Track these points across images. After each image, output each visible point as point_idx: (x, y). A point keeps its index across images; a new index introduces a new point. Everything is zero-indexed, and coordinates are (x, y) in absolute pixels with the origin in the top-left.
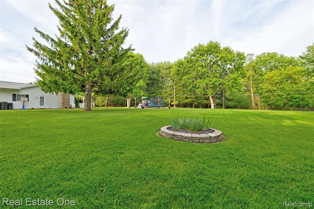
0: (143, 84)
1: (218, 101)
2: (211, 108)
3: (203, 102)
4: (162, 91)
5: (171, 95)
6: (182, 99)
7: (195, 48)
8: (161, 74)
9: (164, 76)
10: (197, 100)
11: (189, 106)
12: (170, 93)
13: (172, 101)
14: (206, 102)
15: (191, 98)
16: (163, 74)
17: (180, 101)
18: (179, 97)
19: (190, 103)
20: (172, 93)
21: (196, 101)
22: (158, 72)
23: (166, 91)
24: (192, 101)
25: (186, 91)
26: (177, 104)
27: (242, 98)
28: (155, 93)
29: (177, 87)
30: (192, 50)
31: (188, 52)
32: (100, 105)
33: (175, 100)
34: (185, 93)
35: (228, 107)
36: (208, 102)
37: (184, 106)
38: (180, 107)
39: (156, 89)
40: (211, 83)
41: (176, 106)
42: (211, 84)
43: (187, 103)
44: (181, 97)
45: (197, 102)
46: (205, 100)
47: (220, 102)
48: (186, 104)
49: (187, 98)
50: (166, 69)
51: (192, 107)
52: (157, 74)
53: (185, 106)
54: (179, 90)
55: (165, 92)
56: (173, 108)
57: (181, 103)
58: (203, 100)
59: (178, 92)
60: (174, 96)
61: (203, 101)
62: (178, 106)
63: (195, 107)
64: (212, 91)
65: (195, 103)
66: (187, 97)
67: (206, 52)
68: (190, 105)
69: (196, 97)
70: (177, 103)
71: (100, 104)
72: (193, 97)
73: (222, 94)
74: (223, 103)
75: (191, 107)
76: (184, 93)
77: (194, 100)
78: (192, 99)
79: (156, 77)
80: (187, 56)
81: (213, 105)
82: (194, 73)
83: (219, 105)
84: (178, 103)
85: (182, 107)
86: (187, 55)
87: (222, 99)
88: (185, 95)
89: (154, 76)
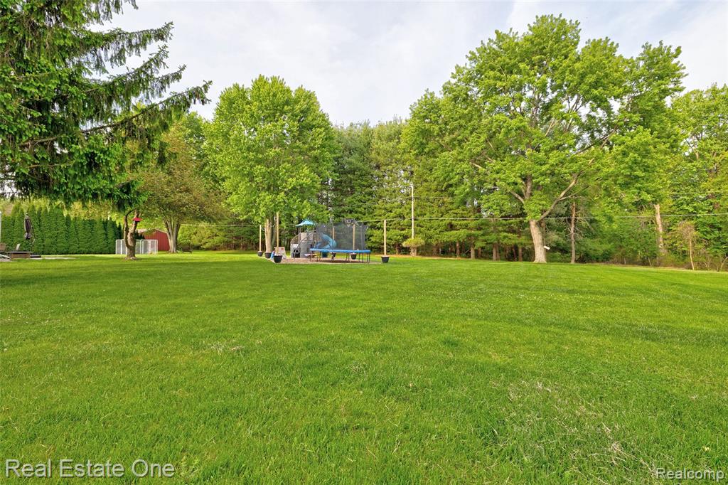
0: (309, 181)
1: (554, 237)
2: (536, 261)
3: (505, 241)
4: (377, 205)
5: (404, 218)
6: (438, 231)
7: (483, 50)
8: (373, 155)
9: (381, 159)
10: (483, 235)
11: (458, 251)
12: (399, 211)
13: (406, 238)
14: (513, 239)
15: (466, 226)
16: (379, 154)
17: (431, 238)
18: (429, 225)
19: (461, 244)
20: (405, 213)
21: (480, 238)
22: (365, 150)
23: (388, 206)
24: (469, 236)
25: (451, 206)
26: (422, 246)
27: (626, 228)
28: (356, 213)
29: (421, 192)
30: (473, 58)
31: (457, 67)
32: (207, 245)
33: (416, 233)
34: (447, 212)
35: (585, 258)
36: (523, 239)
37: (443, 252)
38: (431, 254)
39: (360, 201)
40: (544, 168)
41: (418, 251)
42: (542, 174)
43: (453, 244)
44: (435, 223)
45: (485, 241)
46: (510, 235)
47: (561, 241)
48: (448, 246)
49: (451, 227)
50: (390, 139)
51: (468, 255)
52: (362, 154)
53: (446, 250)
54: (428, 204)
55: (385, 209)
56: (407, 256)
57: (434, 243)
58: (505, 234)
59: (423, 207)
60: (413, 221)
61: (505, 237)
62: (424, 250)
63: (477, 256)
64: (544, 202)
65: (479, 244)
66: (453, 222)
67: (526, 56)
68: (463, 249)
69: (482, 224)
70: (421, 241)
71: (205, 243)
72: (472, 224)
73: (568, 214)
74: (573, 245)
75: (464, 255)
76: (441, 213)
77: (473, 235)
78: (470, 232)
79: (360, 164)
80: (454, 81)
81: (543, 252)
82: (479, 137)
83: (558, 252)
84: (423, 242)
85: (438, 254)
86: (454, 77)
87: (567, 232)
88: (448, 219)
89: (354, 160)
